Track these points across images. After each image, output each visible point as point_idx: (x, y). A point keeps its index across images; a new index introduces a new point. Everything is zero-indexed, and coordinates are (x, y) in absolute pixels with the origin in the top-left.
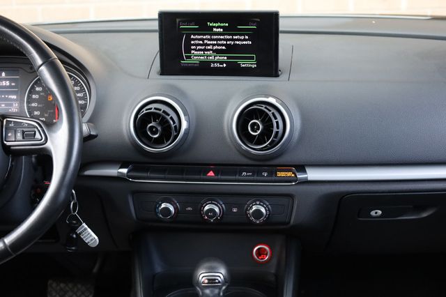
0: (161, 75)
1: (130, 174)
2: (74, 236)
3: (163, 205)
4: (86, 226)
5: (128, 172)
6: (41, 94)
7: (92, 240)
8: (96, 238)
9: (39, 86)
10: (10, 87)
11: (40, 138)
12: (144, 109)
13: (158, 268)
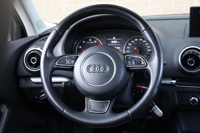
0: (189, 37)
1: (177, 83)
2: (151, 111)
3: (192, 98)
4: (157, 107)
5: (176, 82)
6: (131, 47)
7: (159, 113)
8: (162, 112)
9: (130, 43)
10: (117, 43)
11: (144, 64)
12: (186, 52)
13: (184, 128)
